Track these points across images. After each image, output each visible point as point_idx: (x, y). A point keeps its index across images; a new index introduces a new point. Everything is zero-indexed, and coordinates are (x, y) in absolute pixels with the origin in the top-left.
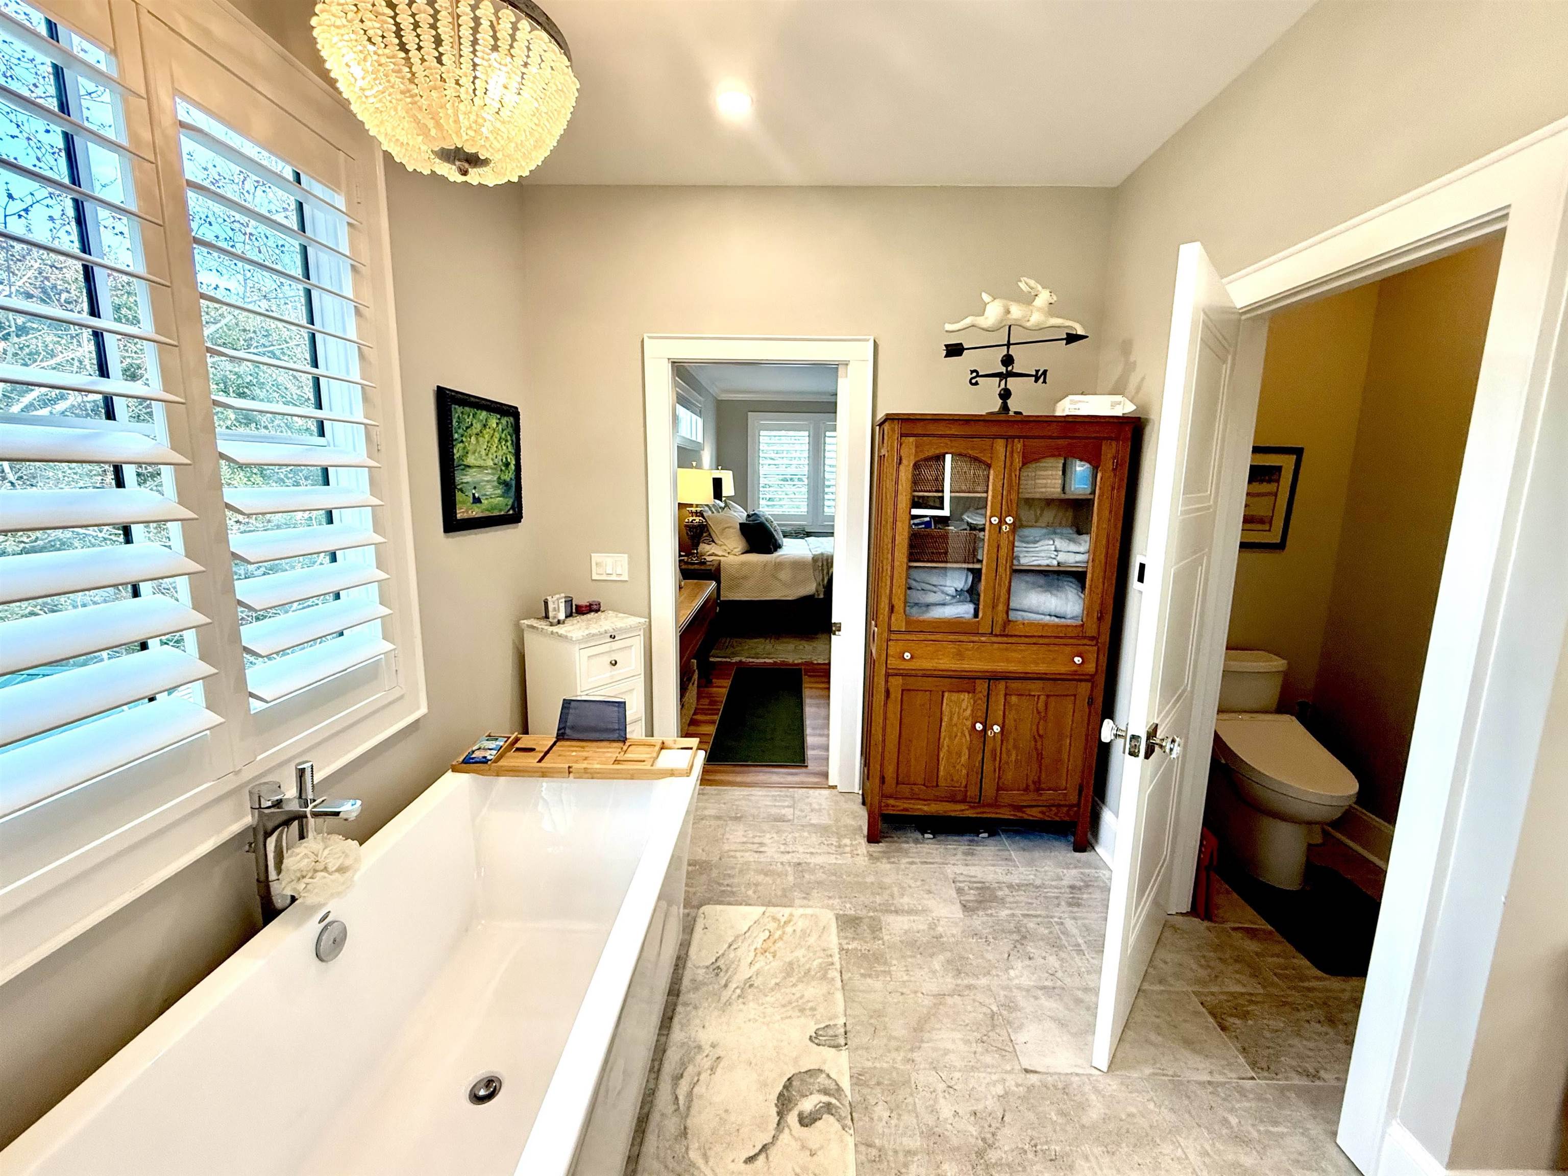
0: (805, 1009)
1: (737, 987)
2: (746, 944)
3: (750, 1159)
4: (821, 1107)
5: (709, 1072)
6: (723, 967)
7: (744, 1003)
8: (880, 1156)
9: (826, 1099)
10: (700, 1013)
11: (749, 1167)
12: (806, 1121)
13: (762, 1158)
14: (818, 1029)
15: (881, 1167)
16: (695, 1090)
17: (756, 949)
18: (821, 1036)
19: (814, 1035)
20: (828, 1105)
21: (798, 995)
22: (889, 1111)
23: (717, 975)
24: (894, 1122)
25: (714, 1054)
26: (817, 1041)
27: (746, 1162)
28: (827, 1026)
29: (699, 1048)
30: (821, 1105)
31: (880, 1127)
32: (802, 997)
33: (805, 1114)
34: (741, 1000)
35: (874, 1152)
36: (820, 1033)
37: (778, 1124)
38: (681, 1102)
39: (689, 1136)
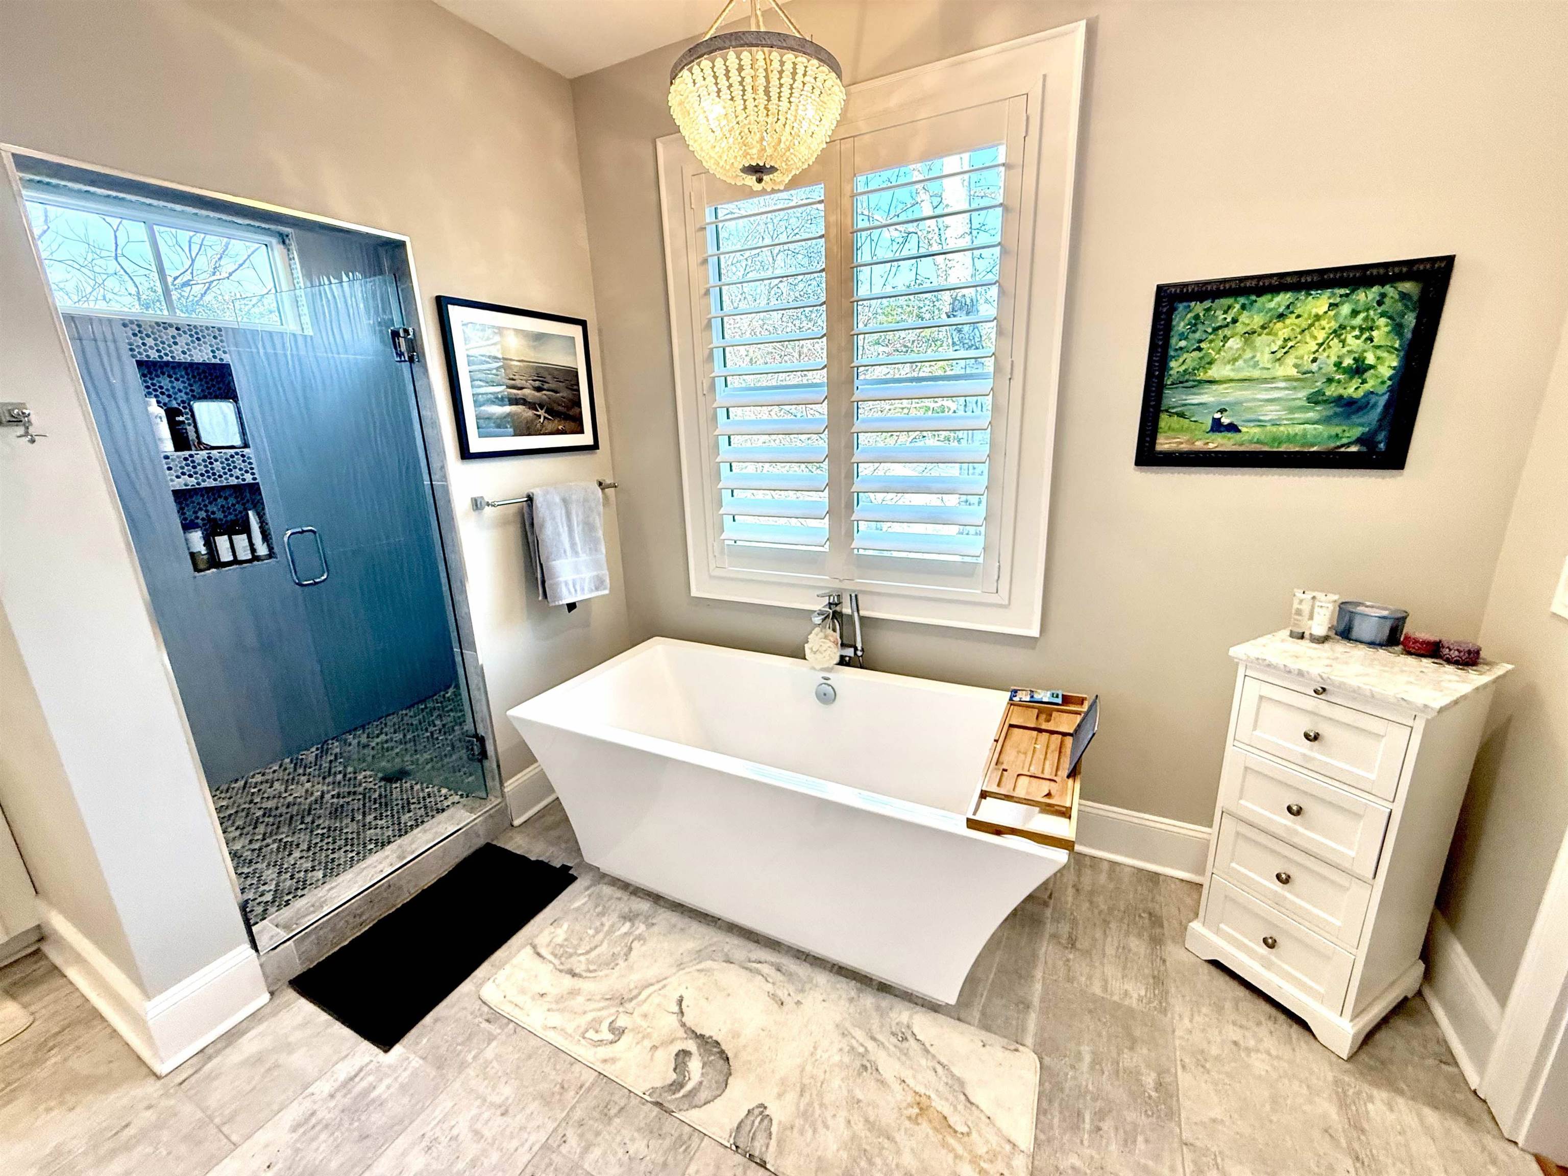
0: (806, 1120)
1: (866, 1049)
2: (942, 1088)
3: (680, 1001)
4: (685, 1076)
5: (772, 992)
6: (905, 1045)
7: (841, 1050)
8: (606, 1115)
9: (689, 1087)
10: (842, 1002)
11: (676, 996)
12: (681, 1056)
13: (676, 1009)
14: (771, 1120)
15: (598, 1110)
16: (760, 977)
17: (929, 1097)
18: (762, 1120)
19: (767, 1112)
20: (682, 1086)
21: (830, 1122)
22: (633, 1156)
23: (893, 1034)
24: (620, 1152)
25: (790, 1003)
26: (757, 1112)
27: (681, 997)
28: (770, 1134)
29: (802, 991)
30: (687, 1079)
31: (627, 1133)
32: (827, 1127)
33: (687, 1059)
34: (846, 1049)
35: (613, 1112)
36: (766, 1122)
37: (693, 1031)
38: (755, 965)
39: (725, 964)
